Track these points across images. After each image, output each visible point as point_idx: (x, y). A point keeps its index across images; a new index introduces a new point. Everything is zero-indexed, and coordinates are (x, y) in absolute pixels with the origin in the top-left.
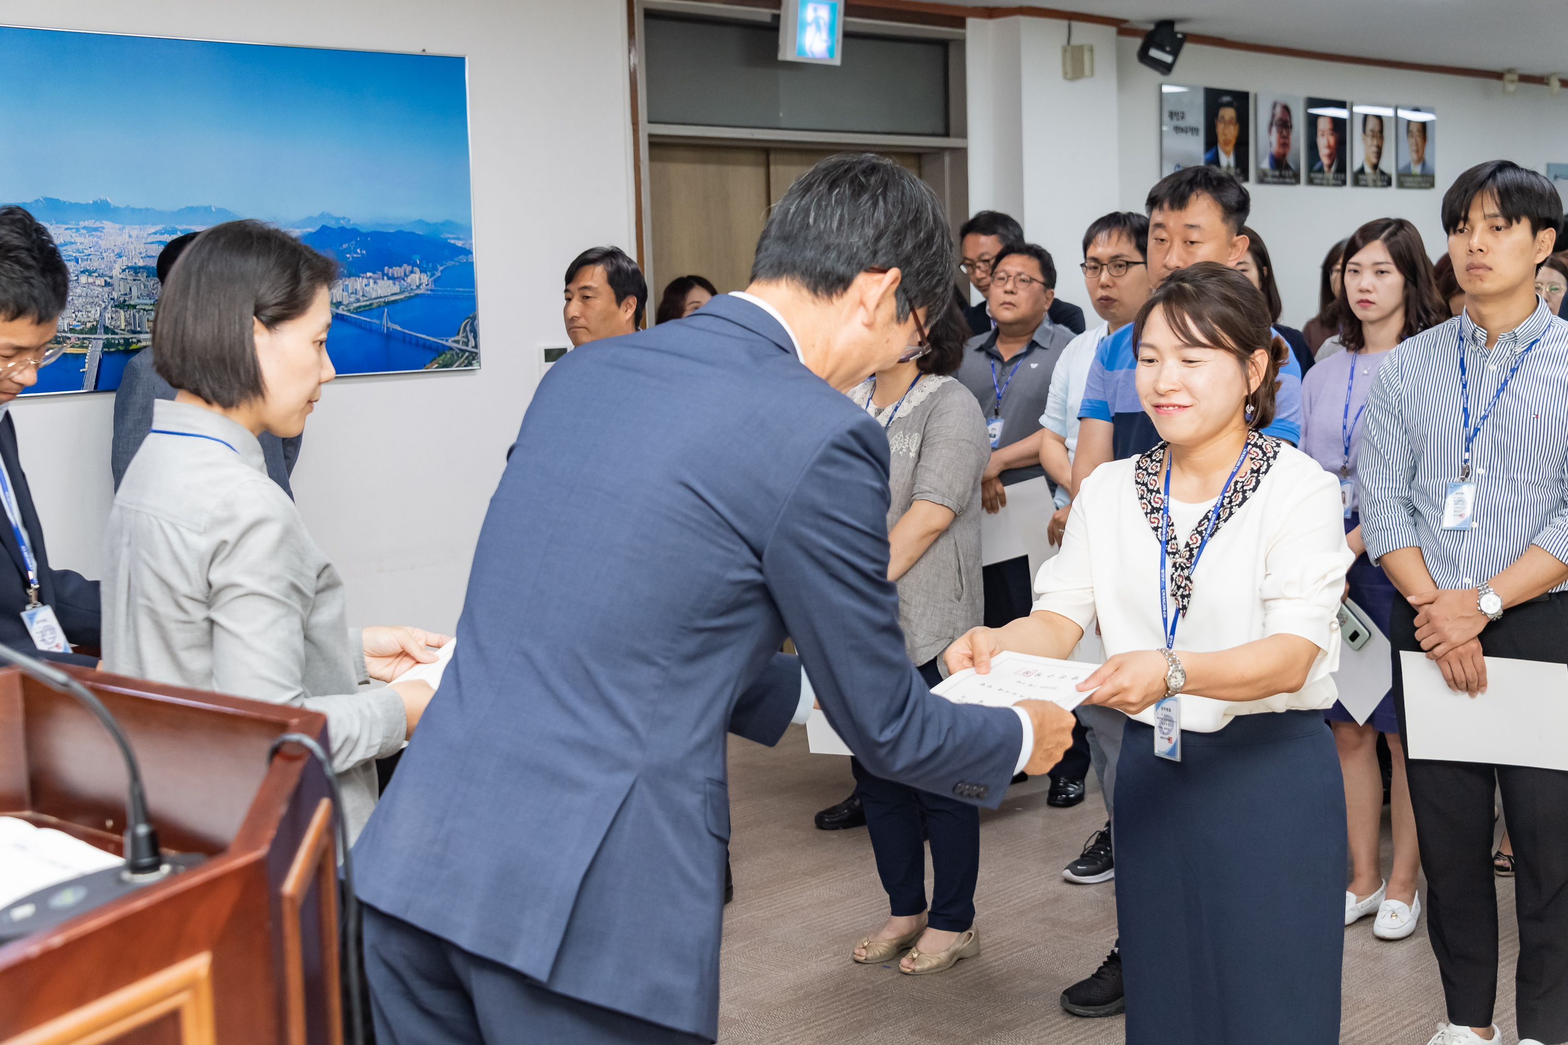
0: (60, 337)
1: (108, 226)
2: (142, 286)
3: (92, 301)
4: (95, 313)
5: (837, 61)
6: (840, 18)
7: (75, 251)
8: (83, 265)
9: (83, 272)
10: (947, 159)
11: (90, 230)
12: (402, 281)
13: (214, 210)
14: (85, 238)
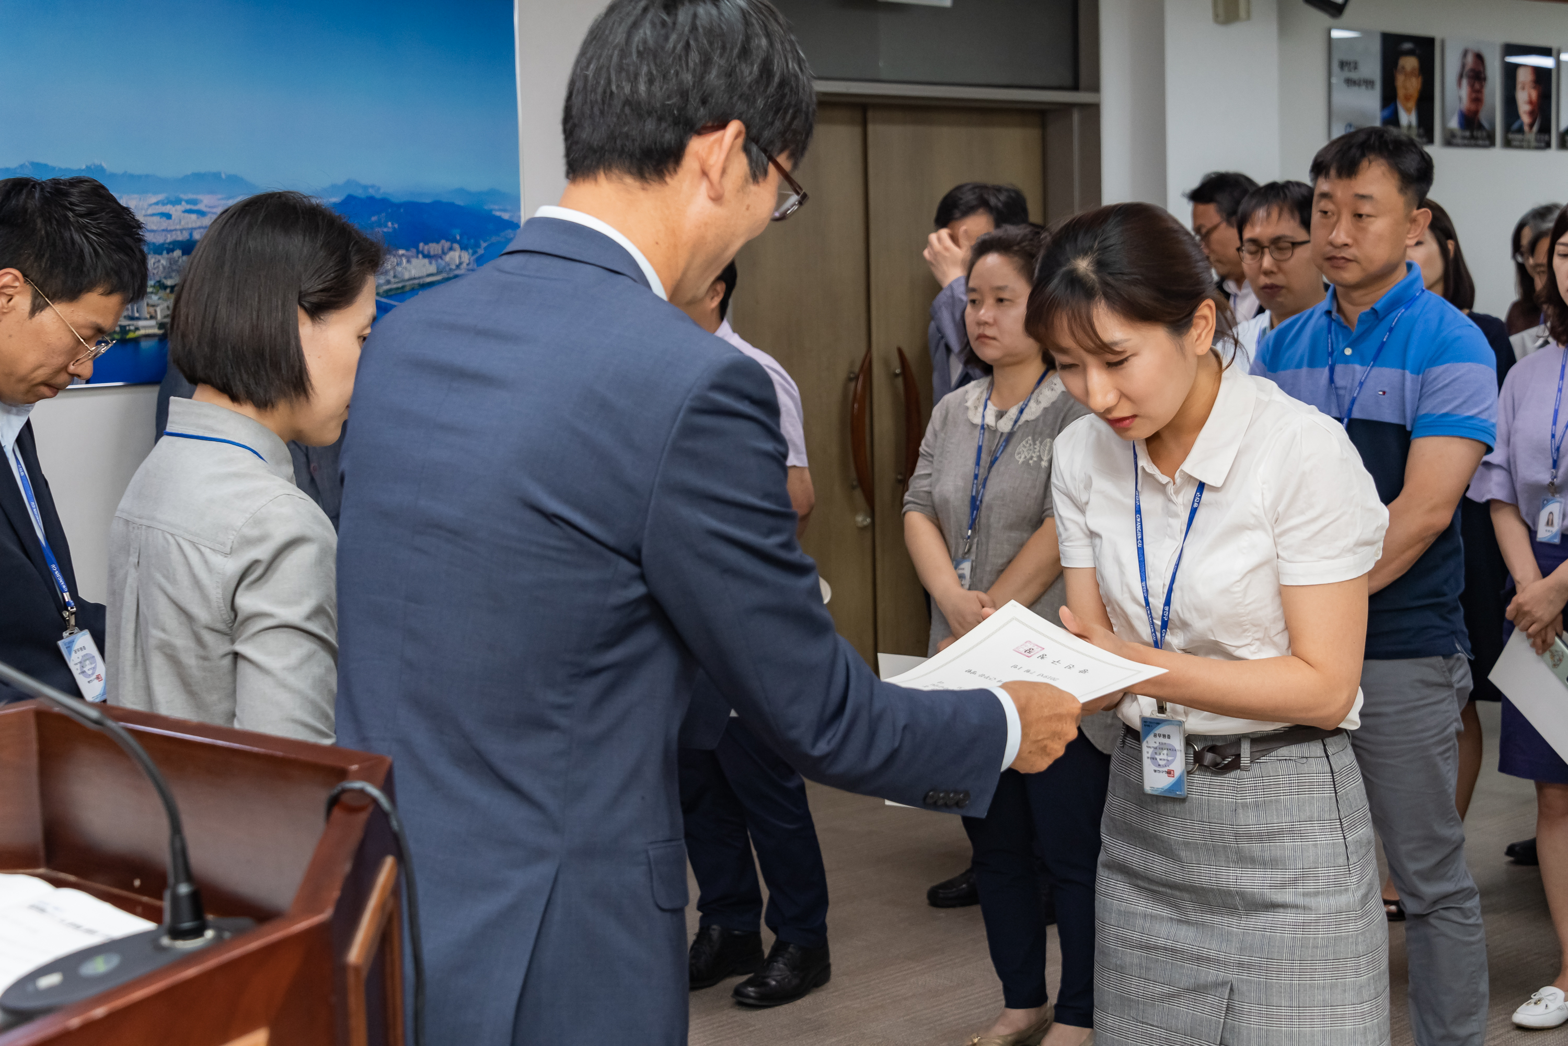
5: (947, 2)
10: (1076, 117)
12: (440, 261)
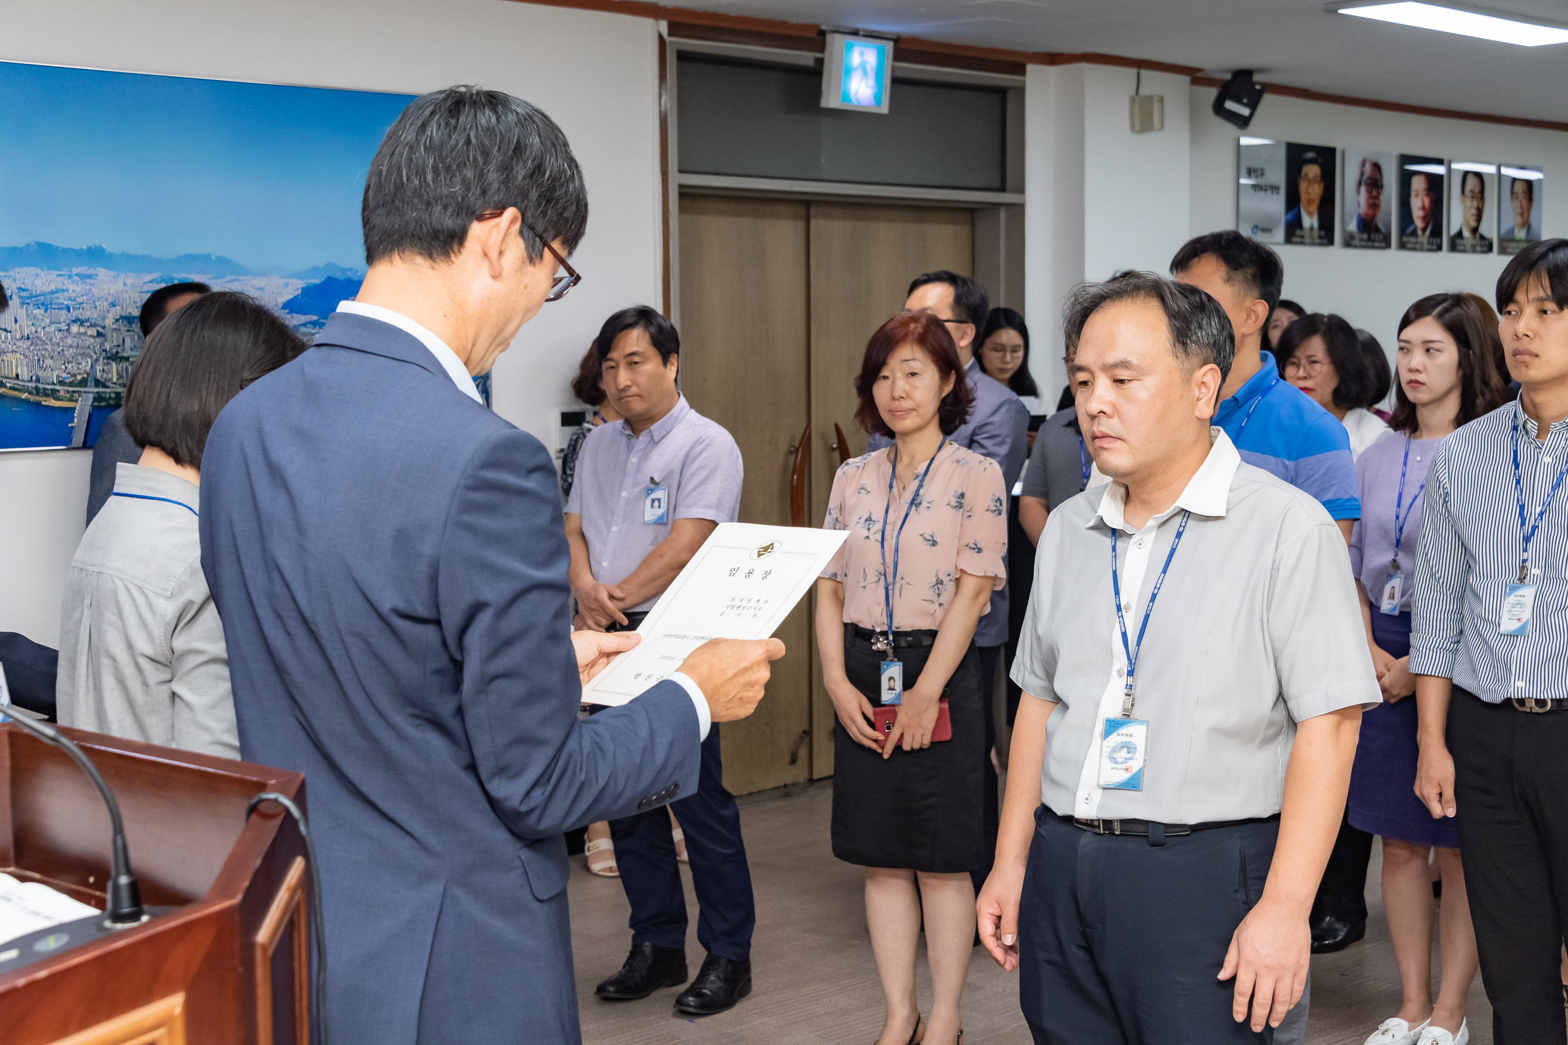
0: (48, 390)
1: (102, 272)
2: (136, 337)
3: (83, 351)
4: (86, 365)
5: (884, 109)
6: (889, 63)
7: (66, 299)
8: (74, 314)
9: (74, 321)
10: (1003, 215)
11: (83, 277)
13: (213, 258)
14: (77, 285)
